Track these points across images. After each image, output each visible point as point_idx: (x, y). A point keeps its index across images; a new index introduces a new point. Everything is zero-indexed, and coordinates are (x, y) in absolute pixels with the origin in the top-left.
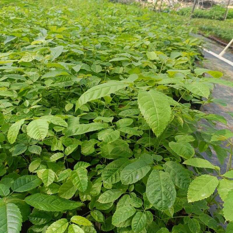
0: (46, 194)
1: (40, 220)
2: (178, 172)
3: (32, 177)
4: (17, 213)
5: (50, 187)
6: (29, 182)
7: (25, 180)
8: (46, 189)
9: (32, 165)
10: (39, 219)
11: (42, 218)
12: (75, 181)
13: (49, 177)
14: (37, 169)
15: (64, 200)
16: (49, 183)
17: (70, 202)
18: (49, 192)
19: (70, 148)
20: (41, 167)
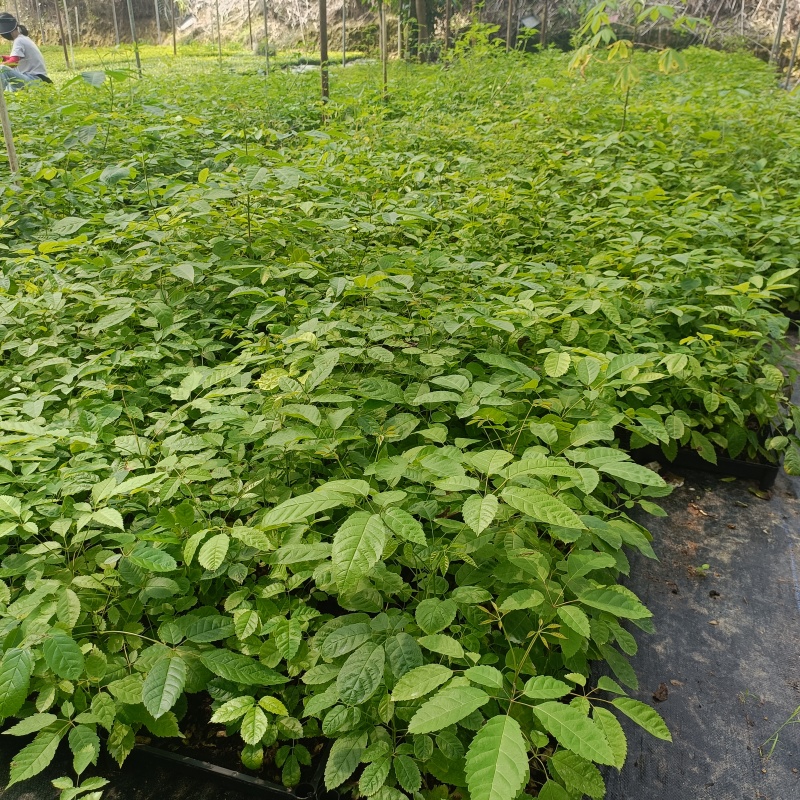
0: (240, 653)
1: (224, 694)
2: (406, 653)
3: (224, 619)
4: (181, 674)
5: (249, 640)
6: (216, 627)
7: (211, 623)
8: (243, 644)
9: (232, 599)
10: (222, 692)
11: (227, 690)
12: (281, 640)
13: (248, 626)
14: (238, 607)
15: (265, 668)
16: (245, 635)
17: (272, 674)
18: (246, 651)
19: (299, 577)
20: (243, 604)
